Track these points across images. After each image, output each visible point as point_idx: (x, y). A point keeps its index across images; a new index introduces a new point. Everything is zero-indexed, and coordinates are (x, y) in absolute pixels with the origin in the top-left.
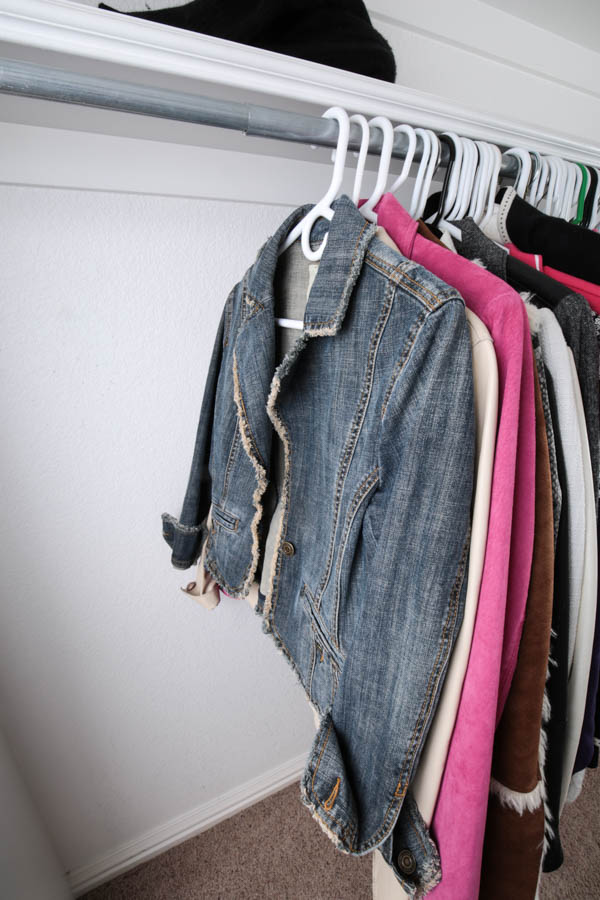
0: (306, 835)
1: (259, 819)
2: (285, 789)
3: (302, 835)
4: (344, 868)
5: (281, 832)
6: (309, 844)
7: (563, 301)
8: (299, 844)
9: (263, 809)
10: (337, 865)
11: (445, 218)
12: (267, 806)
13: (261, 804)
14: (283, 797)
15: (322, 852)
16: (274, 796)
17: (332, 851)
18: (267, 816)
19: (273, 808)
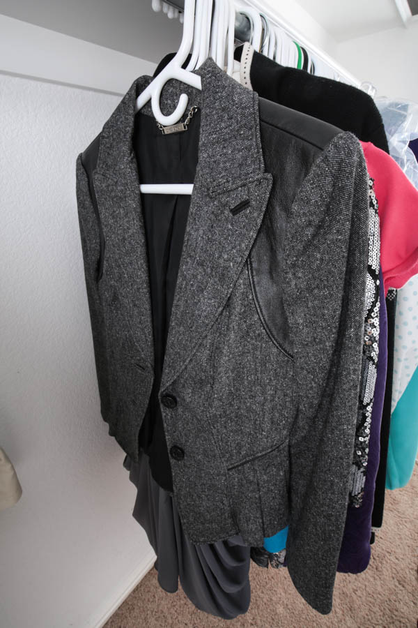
0: (165, 610)
1: (126, 617)
2: (141, 582)
3: (162, 612)
4: (199, 621)
5: (145, 619)
6: (169, 616)
8: (162, 622)
9: (128, 606)
10: (192, 622)
12: (130, 603)
13: (125, 603)
14: (142, 589)
15: (180, 618)
16: (134, 591)
18: (132, 611)
19: (136, 602)
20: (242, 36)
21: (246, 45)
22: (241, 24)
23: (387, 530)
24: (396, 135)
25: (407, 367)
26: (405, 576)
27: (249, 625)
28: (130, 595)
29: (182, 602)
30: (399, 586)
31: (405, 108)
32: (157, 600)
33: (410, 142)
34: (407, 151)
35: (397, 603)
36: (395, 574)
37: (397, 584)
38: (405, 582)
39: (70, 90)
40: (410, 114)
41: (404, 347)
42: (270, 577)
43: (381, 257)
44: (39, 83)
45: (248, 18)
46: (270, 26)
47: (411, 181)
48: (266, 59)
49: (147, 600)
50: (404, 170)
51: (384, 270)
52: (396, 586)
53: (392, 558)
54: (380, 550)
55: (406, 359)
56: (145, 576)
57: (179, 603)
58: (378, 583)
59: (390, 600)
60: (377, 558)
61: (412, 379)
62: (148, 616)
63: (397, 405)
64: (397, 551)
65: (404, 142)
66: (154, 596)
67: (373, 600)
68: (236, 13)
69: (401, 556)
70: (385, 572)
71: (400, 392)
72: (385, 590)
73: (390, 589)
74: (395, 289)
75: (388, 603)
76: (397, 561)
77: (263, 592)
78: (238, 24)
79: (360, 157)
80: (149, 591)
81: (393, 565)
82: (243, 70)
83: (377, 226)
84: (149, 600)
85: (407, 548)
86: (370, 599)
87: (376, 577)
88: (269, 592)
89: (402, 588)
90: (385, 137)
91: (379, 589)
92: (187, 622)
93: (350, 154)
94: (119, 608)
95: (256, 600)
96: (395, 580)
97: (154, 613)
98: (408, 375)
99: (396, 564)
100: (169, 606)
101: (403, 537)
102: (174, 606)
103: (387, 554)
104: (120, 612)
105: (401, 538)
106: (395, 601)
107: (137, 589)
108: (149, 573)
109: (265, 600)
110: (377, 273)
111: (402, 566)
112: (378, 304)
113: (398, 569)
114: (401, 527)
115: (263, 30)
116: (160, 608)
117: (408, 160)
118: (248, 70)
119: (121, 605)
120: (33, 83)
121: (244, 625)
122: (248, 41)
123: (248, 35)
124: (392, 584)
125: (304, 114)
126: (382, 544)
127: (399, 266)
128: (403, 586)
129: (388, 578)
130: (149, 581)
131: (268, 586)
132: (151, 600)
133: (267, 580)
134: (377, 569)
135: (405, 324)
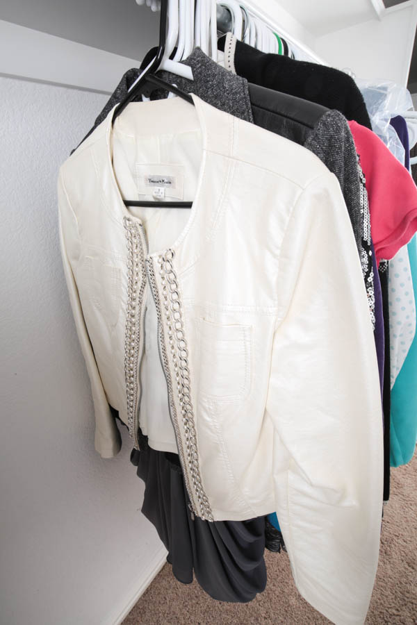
0: (177, 611)
1: (138, 622)
2: (151, 584)
3: (174, 613)
6: (181, 617)
7: (324, 118)
9: (138, 611)
11: (172, 57)
12: (141, 607)
13: (136, 607)
14: (152, 591)
15: (192, 618)
16: (144, 595)
17: (199, 612)
18: (143, 615)
19: (146, 606)
20: (223, 27)
21: (229, 35)
22: (222, 16)
23: (394, 515)
24: (378, 114)
25: (402, 343)
26: (414, 558)
27: (263, 619)
28: (140, 599)
29: (194, 601)
30: (409, 568)
31: (385, 89)
32: (168, 601)
33: (392, 119)
34: (389, 129)
35: (408, 585)
36: (403, 556)
37: (407, 566)
38: (414, 564)
39: (54, 89)
40: (390, 93)
41: (399, 323)
42: (281, 570)
43: (371, 228)
44: (24, 83)
45: (228, 10)
46: (250, 18)
47: (395, 156)
48: (248, 47)
49: (158, 602)
50: (388, 146)
51: (374, 242)
52: (405, 568)
53: (400, 541)
54: (388, 534)
55: (401, 335)
56: (155, 579)
57: (190, 603)
58: (388, 567)
59: (401, 583)
60: (386, 543)
61: (408, 355)
62: (160, 619)
63: (396, 380)
64: (404, 533)
65: (386, 120)
66: (165, 598)
67: (385, 585)
68: (217, 5)
69: (409, 539)
70: (394, 556)
71: (398, 369)
72: (395, 573)
73: (400, 572)
74: (386, 261)
75: (399, 585)
76: (405, 543)
77: (274, 585)
78: (219, 16)
79: (347, 133)
80: (159, 593)
81: (401, 548)
82: (228, 59)
83: (366, 199)
84: (160, 603)
85: (414, 530)
86: (381, 583)
87: (386, 561)
88: (280, 585)
89: (412, 570)
90: (367, 115)
91: (390, 572)
92: (200, 621)
93: (338, 130)
94: (130, 613)
95: (268, 593)
96: (405, 562)
97: (166, 615)
98: (404, 351)
99: (405, 547)
100: (181, 606)
101: (409, 519)
102: (186, 606)
103: (395, 538)
104: (131, 617)
105: (407, 521)
106: (406, 583)
107: (147, 592)
108: (158, 575)
109: (277, 592)
110: (369, 244)
111: (411, 548)
112: (372, 274)
113: (407, 551)
114: (407, 509)
115: (244, 21)
116: (172, 609)
117: (390, 138)
118: (232, 59)
119: (132, 610)
120: (17, 82)
121: (257, 619)
122: (231, 31)
123: (229, 27)
124: (402, 567)
125: (292, 96)
126: (390, 528)
127: (388, 237)
128: (413, 568)
129: (396, 561)
130: (159, 583)
131: (280, 578)
132: (162, 602)
133: (278, 573)
134: (386, 553)
135: (398, 300)
